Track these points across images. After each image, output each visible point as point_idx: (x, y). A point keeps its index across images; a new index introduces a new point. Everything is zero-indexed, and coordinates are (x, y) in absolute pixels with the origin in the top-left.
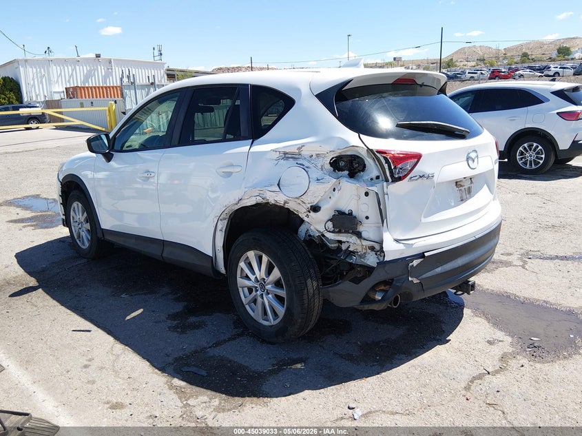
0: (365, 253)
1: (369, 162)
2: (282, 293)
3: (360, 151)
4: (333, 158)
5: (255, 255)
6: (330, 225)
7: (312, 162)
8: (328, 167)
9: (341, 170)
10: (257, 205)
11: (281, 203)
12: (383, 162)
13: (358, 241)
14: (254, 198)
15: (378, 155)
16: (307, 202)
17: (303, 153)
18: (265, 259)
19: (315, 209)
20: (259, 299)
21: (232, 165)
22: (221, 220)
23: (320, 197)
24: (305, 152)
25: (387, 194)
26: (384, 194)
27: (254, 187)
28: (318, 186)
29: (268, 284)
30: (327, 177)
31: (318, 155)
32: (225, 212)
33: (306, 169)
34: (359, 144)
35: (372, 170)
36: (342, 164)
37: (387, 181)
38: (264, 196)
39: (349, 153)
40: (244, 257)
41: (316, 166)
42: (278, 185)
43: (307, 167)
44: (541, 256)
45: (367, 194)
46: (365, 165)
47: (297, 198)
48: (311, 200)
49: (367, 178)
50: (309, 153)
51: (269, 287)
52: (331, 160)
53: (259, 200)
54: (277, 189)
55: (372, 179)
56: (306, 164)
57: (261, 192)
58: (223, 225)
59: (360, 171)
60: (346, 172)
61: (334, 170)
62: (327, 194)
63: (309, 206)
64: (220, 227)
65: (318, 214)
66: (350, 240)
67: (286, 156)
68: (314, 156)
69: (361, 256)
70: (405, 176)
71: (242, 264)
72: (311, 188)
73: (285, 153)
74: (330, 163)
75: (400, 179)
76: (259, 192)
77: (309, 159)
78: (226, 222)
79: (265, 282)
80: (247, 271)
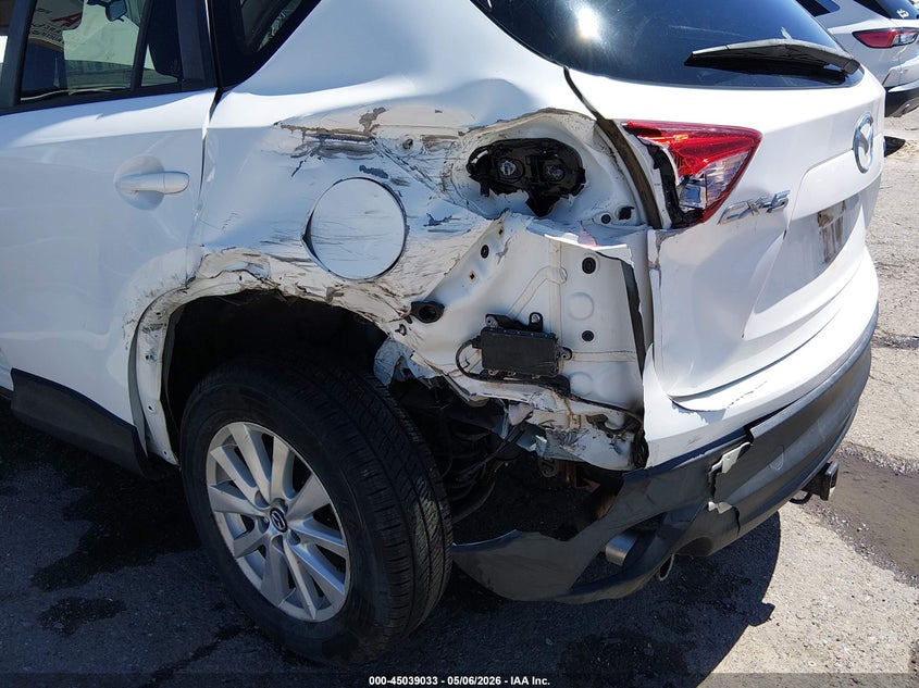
0: (575, 431)
1: (598, 163)
2: (339, 546)
3: (570, 125)
4: (479, 150)
5: (252, 433)
6: (474, 357)
7: (412, 163)
8: (462, 178)
9: (505, 187)
10: (245, 294)
11: (321, 295)
12: (646, 161)
13: (560, 403)
14: (235, 277)
15: (630, 139)
16: (400, 292)
17: (379, 133)
18: (281, 448)
19: (428, 310)
20: (273, 549)
21: (159, 171)
22: (146, 330)
23: (441, 276)
24: (389, 130)
25: (657, 267)
26: (647, 266)
27: (228, 243)
28: (433, 244)
29: (295, 517)
30: (463, 214)
31: (429, 141)
32: (155, 310)
33: (393, 188)
34: (569, 102)
35: (607, 187)
36: (507, 168)
37: (654, 222)
38: (263, 272)
39: (531, 134)
40: (220, 436)
41: (424, 178)
42: (307, 238)
43: (397, 182)
44: (884, 339)
45: (589, 266)
46: (582, 172)
47: (367, 281)
48: (411, 284)
49: (590, 213)
50: (401, 134)
51: (298, 525)
52: (473, 156)
53: (250, 282)
54: (303, 252)
55: (606, 219)
56: (393, 170)
57: (254, 260)
58: (153, 343)
59: (565, 192)
60: (521, 197)
61: (485, 192)
62: (461, 264)
63: (407, 302)
64: (144, 347)
65: (436, 327)
66: (537, 400)
67: (326, 143)
68: (418, 146)
69: (562, 438)
70: (713, 208)
71: (217, 453)
72: (411, 250)
73: (323, 135)
74: (470, 167)
75: (699, 216)
76: (245, 258)
77: (401, 154)
78: (161, 335)
79: (286, 508)
80: (234, 474)
